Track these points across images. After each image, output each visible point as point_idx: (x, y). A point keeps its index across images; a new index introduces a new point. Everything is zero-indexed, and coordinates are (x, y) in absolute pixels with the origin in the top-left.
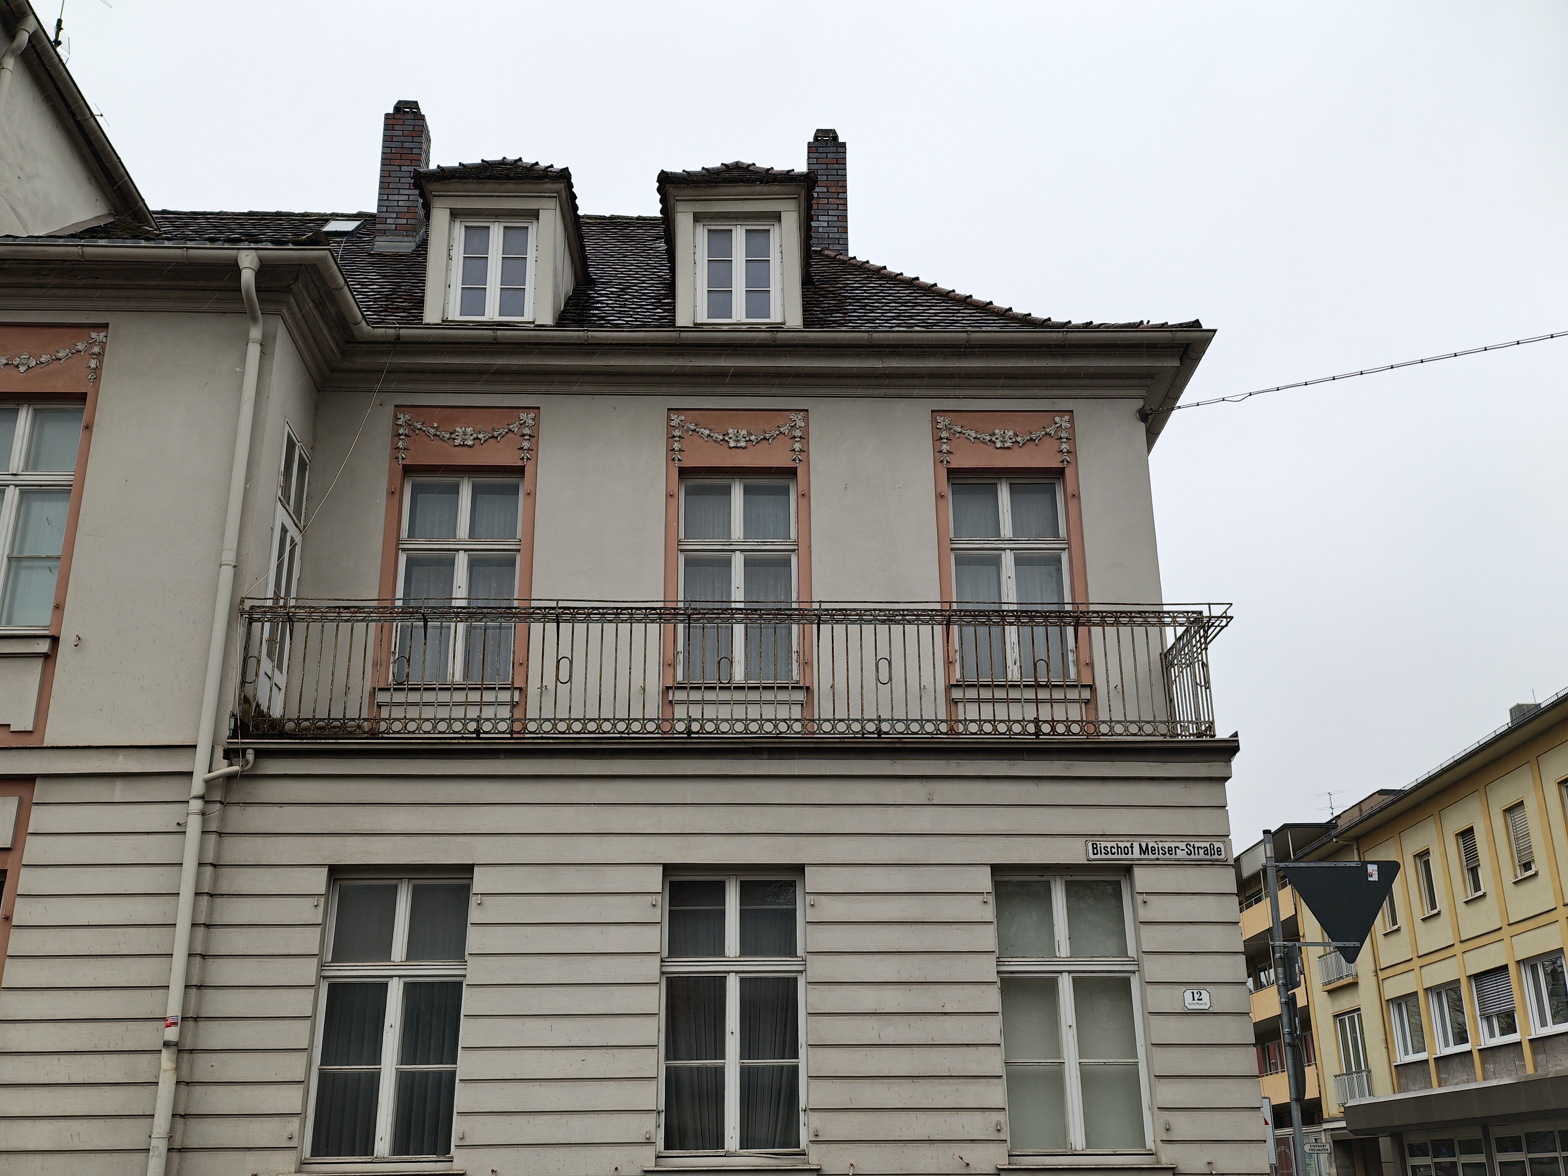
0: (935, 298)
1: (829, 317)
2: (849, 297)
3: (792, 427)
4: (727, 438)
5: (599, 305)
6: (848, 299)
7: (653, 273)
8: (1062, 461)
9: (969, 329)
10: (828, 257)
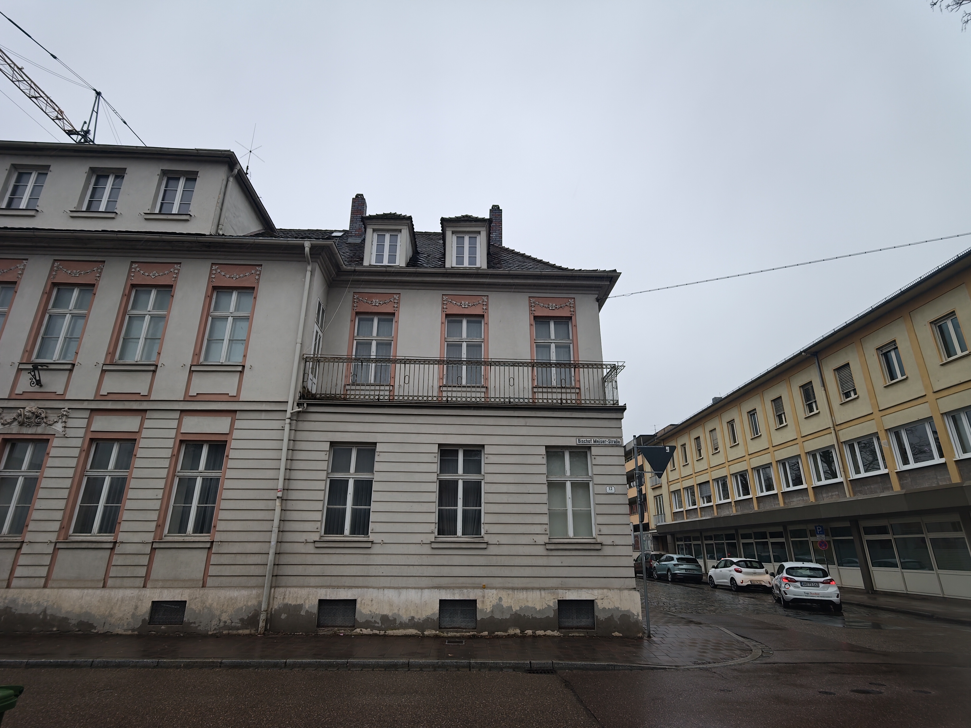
0: (531, 260)
1: (495, 266)
2: (502, 259)
3: (483, 301)
4: (461, 304)
5: (421, 260)
7: (438, 250)
8: (571, 315)
9: (541, 270)
10: (495, 246)
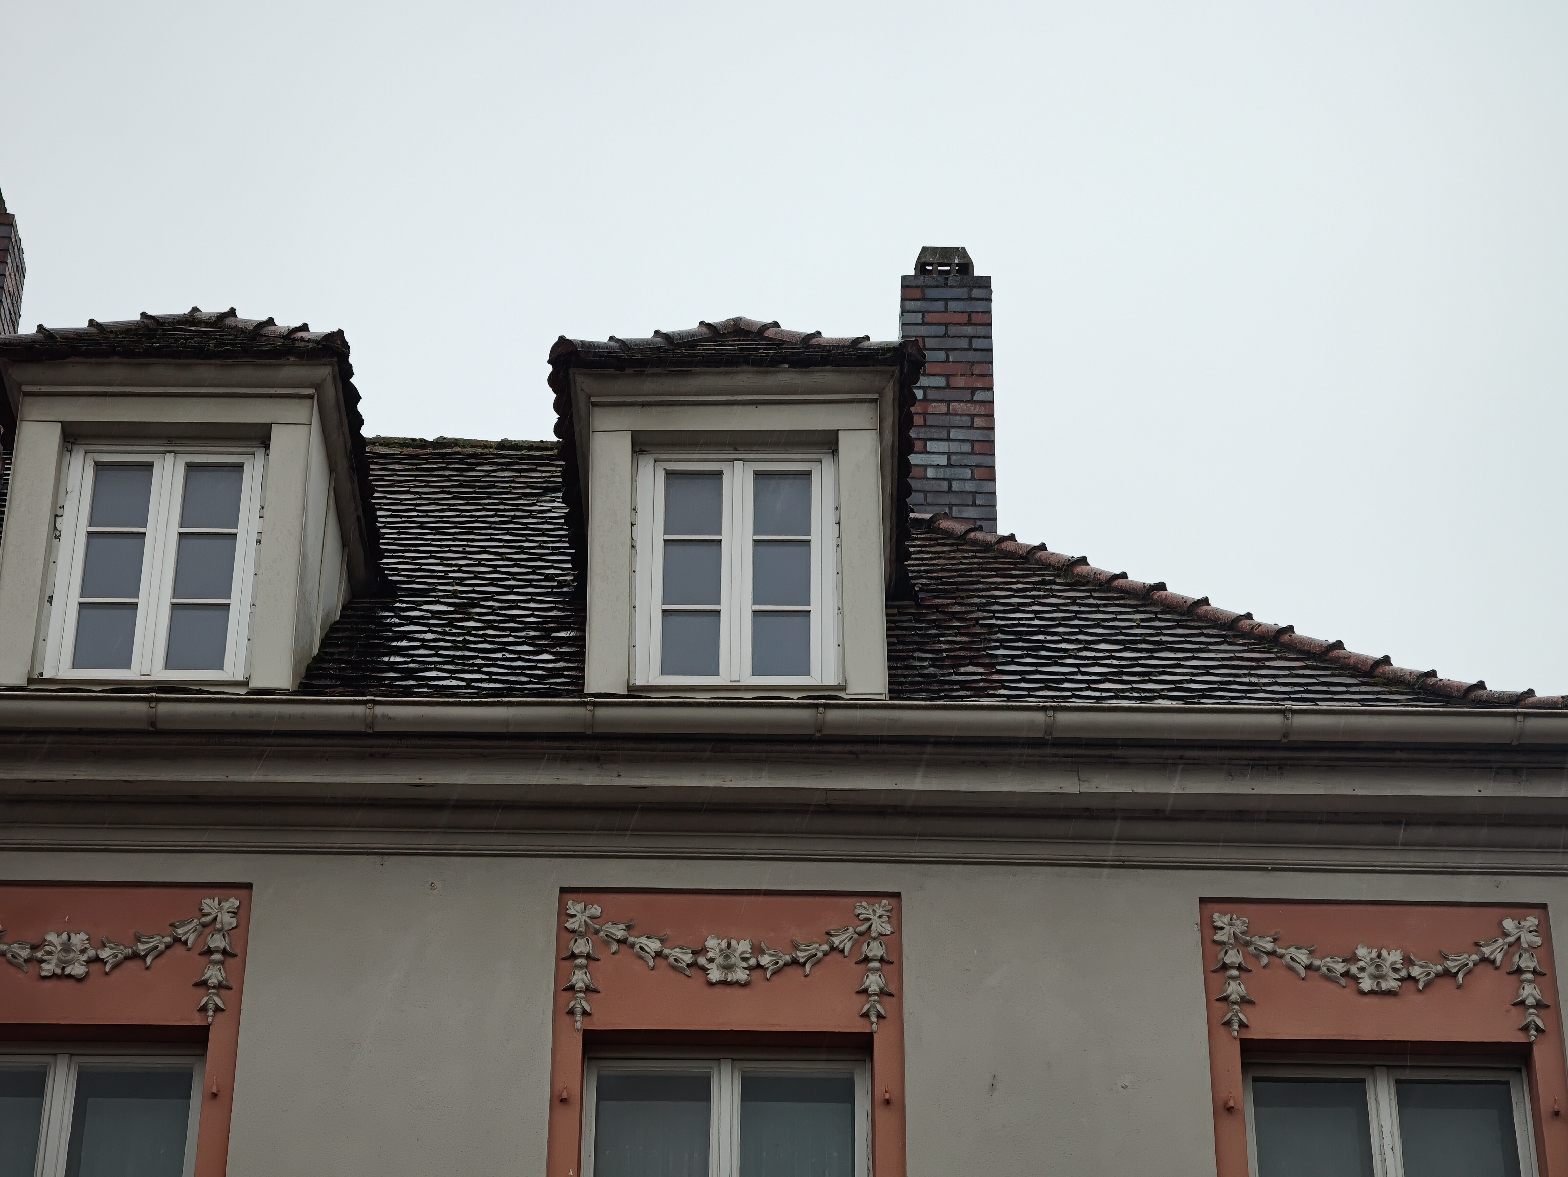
0: (1206, 631)
1: (950, 674)
2: (1000, 629)
3: (860, 934)
4: (702, 961)
5: (404, 643)
6: (996, 633)
7: (534, 570)
8: (1525, 1029)
9: (1288, 705)
10: (948, 534)
